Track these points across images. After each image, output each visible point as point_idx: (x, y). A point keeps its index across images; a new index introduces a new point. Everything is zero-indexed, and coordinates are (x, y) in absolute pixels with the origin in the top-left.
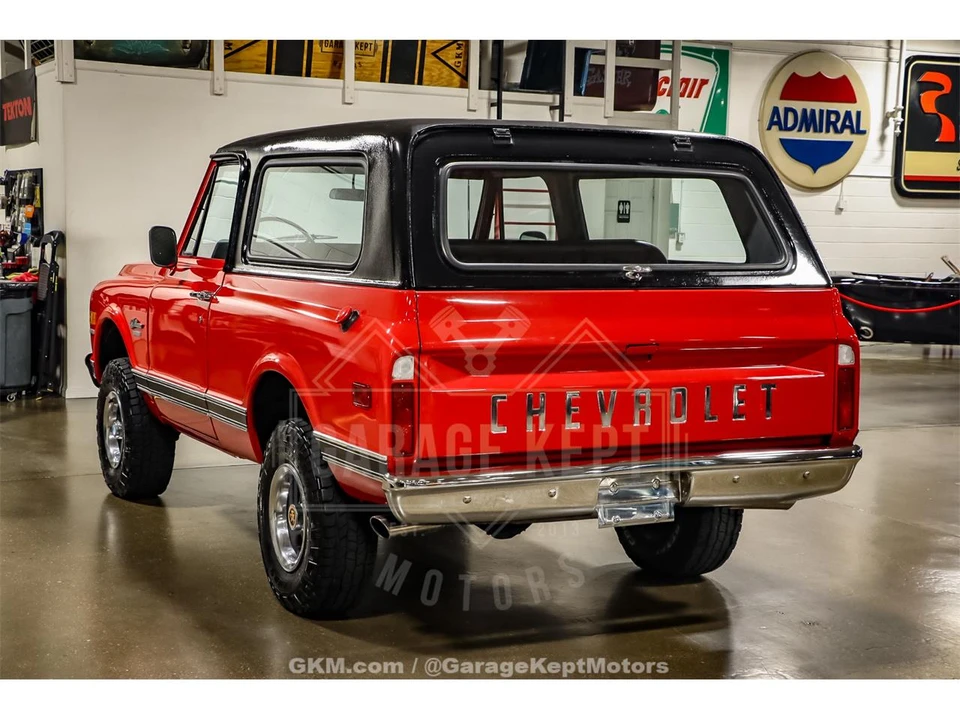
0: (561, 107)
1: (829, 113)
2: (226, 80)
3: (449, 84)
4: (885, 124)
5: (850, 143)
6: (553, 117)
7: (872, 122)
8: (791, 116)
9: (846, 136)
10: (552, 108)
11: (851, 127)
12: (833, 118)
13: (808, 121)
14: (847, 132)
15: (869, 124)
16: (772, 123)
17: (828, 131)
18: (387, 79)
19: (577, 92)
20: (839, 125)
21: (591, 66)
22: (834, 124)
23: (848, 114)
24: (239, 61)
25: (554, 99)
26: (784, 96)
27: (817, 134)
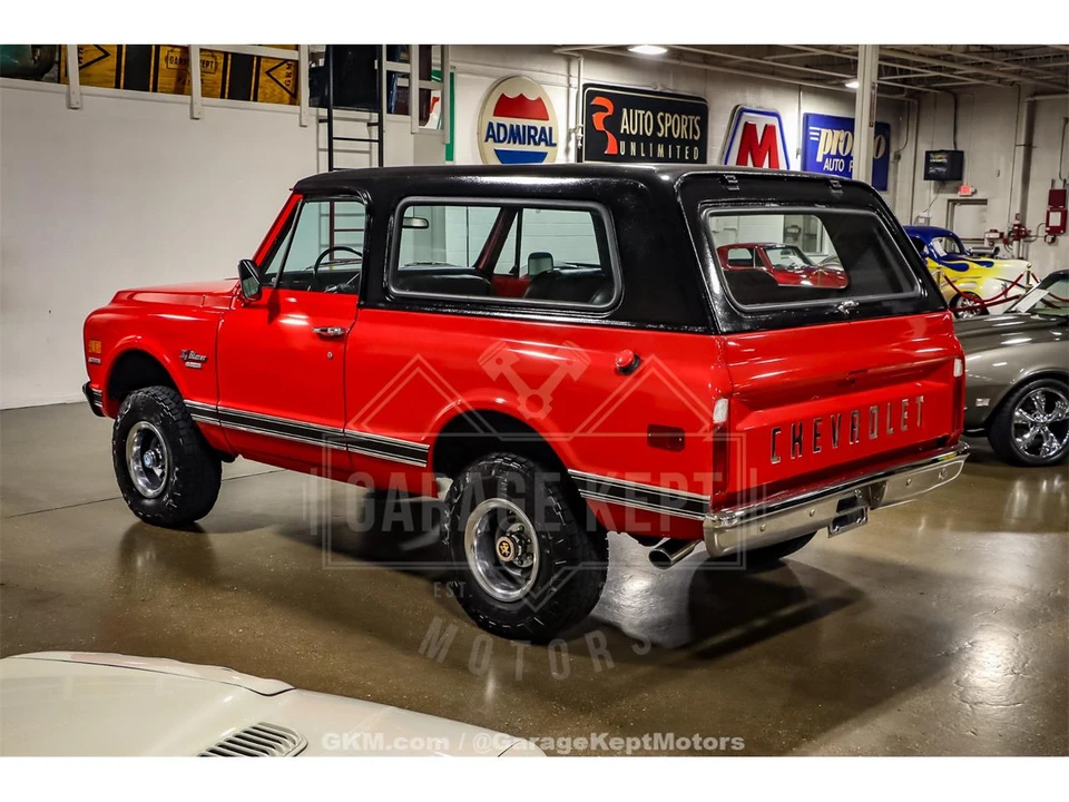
0: (380, 124)
1: (530, 128)
2: (81, 94)
3: (280, 102)
4: (569, 139)
5: (545, 154)
6: (370, 132)
7: (560, 136)
8: (502, 129)
9: (542, 148)
10: (370, 125)
11: (545, 141)
12: (533, 132)
13: (515, 135)
14: (543, 144)
15: (557, 139)
16: (488, 136)
17: (529, 143)
18: (226, 96)
19: (389, 111)
20: (537, 138)
21: (399, 88)
22: (534, 137)
23: (543, 129)
24: (89, 75)
25: (371, 116)
26: (498, 113)
27: (521, 146)
